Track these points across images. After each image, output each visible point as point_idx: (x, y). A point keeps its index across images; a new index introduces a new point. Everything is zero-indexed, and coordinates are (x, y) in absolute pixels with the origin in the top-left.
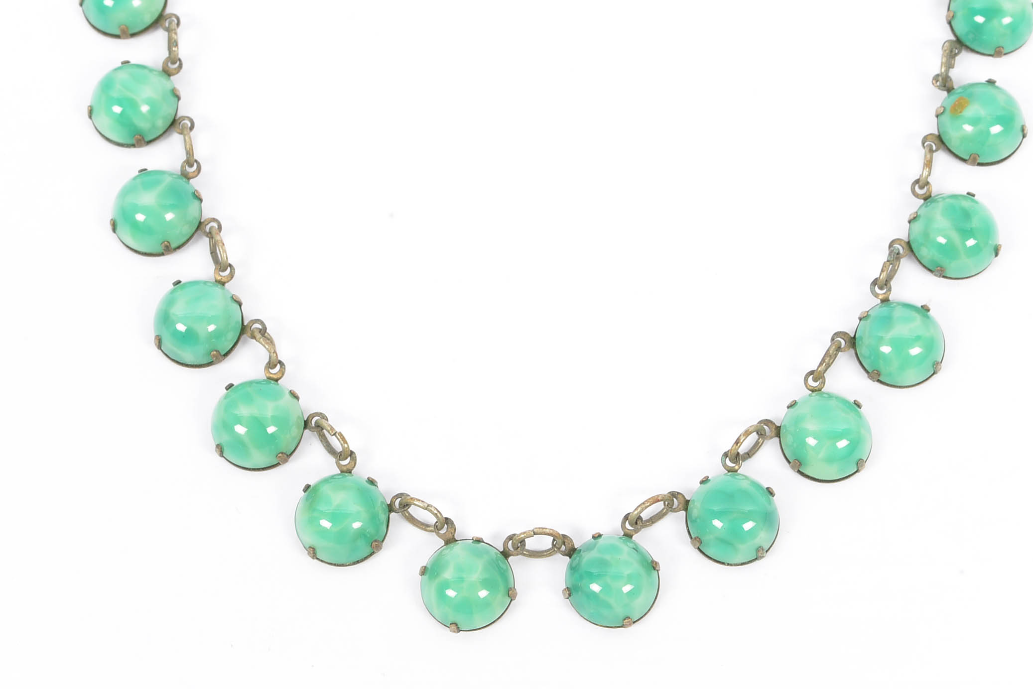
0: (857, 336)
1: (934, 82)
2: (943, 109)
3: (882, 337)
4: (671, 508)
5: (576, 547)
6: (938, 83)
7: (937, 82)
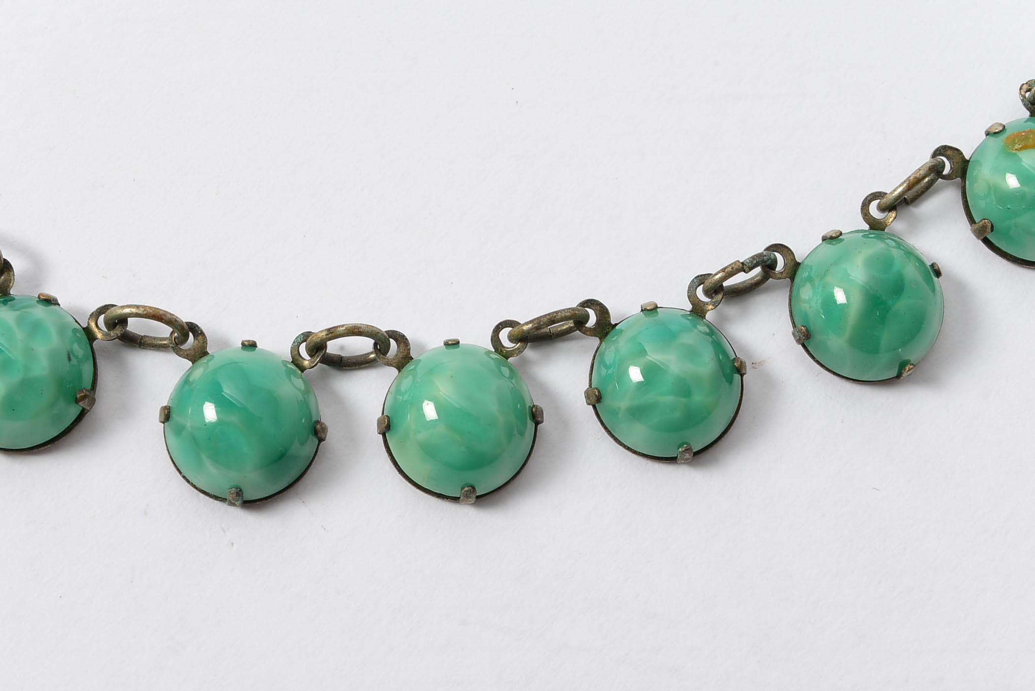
0: (617, 327)
1: (1025, 87)
2: (1001, 128)
3: (646, 351)
4: (177, 344)
5: (12, 292)
6: (1027, 94)
7: (1029, 90)
